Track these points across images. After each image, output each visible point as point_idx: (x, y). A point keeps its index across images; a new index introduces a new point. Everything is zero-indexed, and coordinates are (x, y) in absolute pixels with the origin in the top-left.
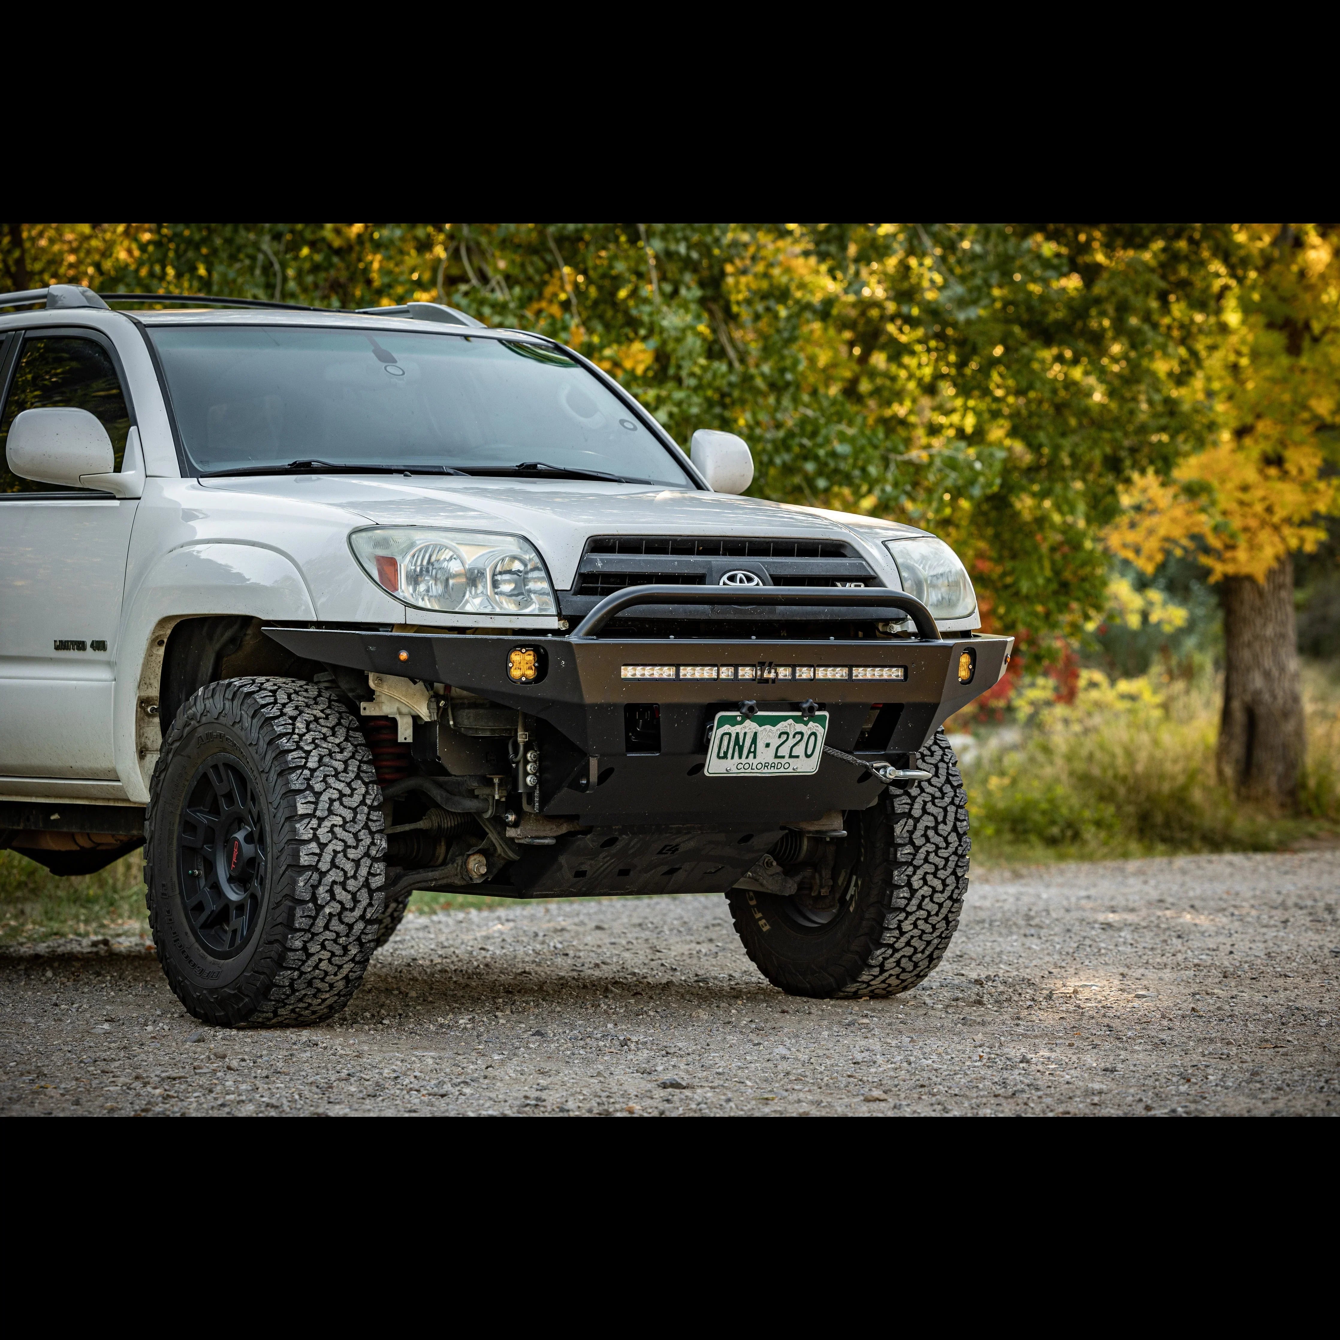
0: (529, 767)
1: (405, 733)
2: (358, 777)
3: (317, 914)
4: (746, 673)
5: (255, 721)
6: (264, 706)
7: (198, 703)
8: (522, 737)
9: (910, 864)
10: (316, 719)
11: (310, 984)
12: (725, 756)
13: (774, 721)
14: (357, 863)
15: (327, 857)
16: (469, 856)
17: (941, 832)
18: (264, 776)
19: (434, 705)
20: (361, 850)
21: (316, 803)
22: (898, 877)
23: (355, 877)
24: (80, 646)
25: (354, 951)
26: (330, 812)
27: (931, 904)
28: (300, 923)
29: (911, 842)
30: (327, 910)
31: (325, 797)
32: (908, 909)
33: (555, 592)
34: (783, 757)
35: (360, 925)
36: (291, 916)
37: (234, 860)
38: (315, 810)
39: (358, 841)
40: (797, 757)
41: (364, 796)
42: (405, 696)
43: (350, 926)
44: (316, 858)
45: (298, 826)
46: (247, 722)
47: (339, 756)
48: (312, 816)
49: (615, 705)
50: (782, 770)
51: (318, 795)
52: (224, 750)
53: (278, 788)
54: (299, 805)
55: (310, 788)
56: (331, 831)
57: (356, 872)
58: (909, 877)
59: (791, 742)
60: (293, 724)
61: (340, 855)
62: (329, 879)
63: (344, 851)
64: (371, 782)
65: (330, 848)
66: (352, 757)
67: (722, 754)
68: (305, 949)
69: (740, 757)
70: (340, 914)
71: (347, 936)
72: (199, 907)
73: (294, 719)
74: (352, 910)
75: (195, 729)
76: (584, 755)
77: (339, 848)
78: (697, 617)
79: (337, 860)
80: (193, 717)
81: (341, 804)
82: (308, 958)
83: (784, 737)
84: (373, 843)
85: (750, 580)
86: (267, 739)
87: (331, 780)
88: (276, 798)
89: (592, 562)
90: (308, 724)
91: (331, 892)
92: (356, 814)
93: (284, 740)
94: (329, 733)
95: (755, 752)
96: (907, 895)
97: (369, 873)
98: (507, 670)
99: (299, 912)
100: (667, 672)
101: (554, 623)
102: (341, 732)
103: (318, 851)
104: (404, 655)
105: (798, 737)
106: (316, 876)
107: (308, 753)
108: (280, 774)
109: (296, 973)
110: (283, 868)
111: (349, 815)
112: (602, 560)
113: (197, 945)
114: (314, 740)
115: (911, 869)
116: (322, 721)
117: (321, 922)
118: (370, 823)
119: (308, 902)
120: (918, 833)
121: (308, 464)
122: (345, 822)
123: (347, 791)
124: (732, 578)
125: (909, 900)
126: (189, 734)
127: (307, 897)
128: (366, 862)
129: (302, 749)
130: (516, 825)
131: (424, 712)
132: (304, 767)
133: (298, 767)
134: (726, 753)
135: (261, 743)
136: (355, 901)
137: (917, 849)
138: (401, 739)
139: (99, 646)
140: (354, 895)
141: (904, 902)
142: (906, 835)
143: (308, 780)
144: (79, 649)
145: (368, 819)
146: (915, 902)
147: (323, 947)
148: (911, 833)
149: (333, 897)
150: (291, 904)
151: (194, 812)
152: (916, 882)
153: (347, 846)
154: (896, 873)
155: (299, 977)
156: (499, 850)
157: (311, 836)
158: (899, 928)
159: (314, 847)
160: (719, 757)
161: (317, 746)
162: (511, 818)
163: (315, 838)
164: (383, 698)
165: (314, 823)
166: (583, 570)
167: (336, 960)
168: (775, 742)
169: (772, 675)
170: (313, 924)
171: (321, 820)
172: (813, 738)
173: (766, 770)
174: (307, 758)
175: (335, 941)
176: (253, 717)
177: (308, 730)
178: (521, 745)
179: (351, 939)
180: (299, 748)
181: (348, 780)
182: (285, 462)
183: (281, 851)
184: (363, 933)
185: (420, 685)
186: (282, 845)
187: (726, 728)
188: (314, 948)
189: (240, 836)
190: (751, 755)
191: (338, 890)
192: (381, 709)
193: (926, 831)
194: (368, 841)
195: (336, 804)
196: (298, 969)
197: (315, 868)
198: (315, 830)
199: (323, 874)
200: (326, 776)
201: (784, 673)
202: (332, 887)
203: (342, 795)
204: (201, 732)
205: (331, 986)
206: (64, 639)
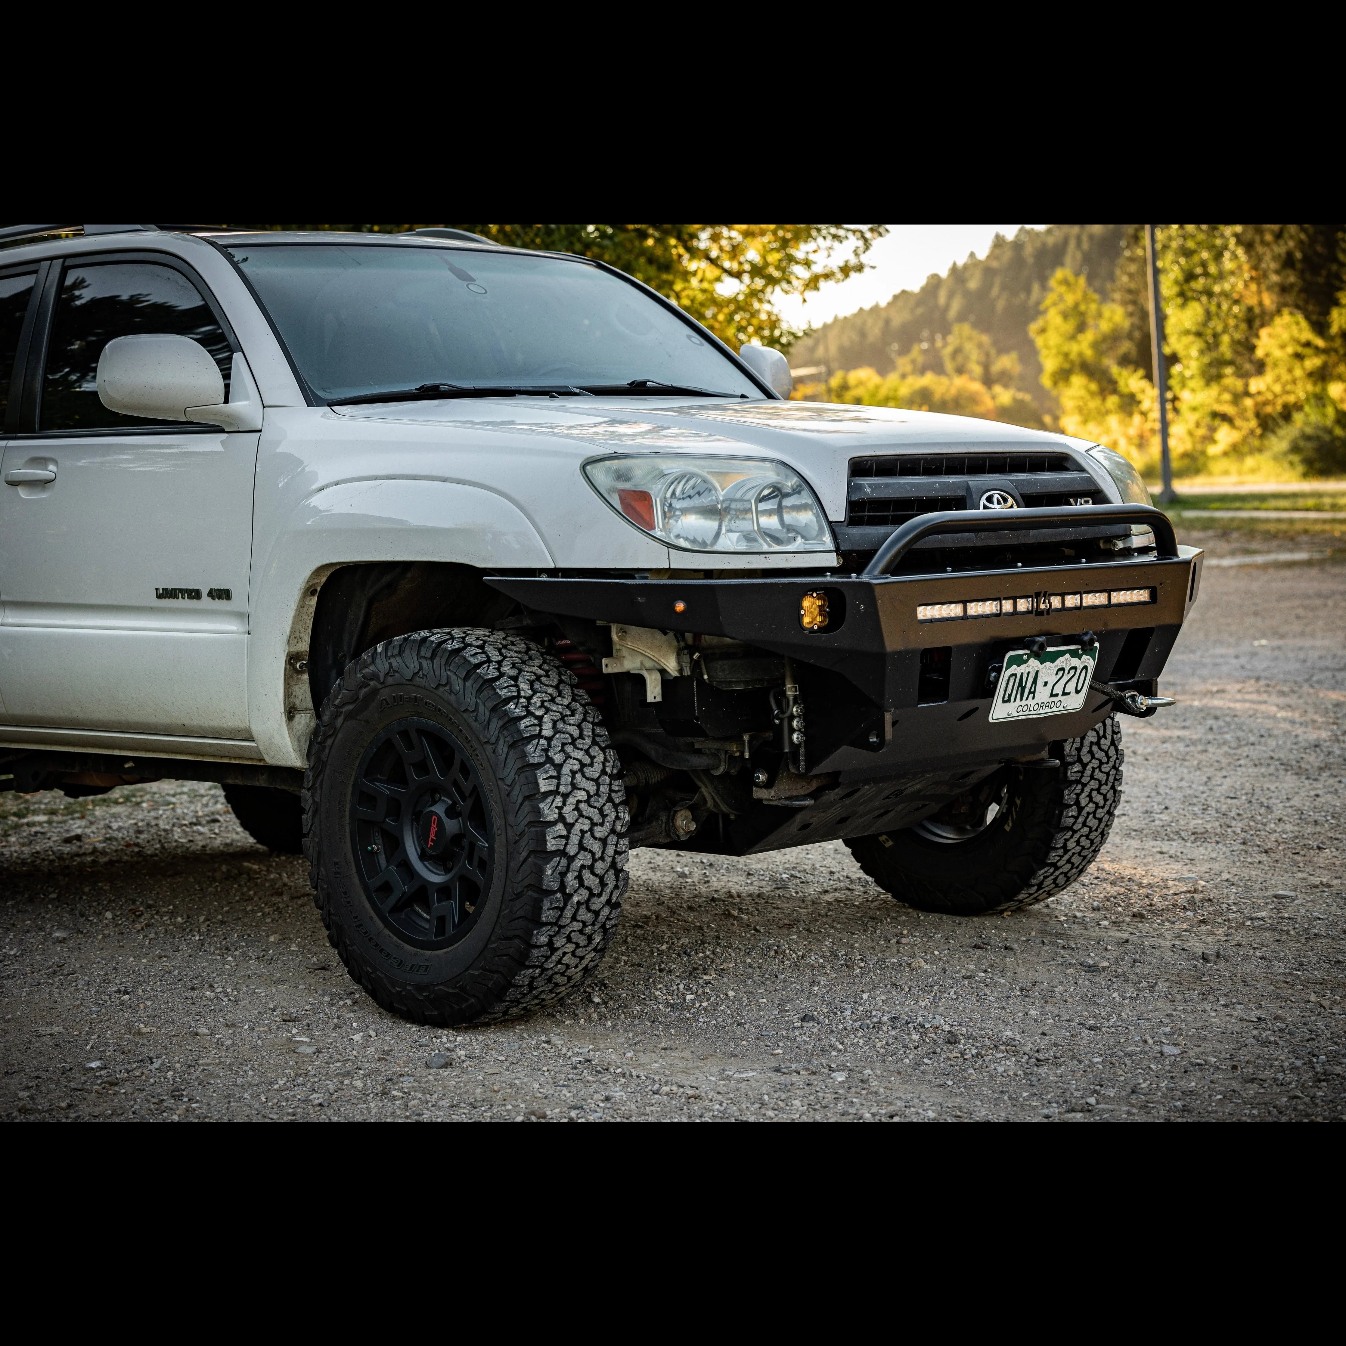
0: (795, 723)
1: (654, 693)
2: (594, 743)
3: (565, 904)
4: (1023, 605)
5: (469, 684)
6: (479, 665)
7: (378, 662)
8: (790, 691)
9: (1078, 782)
10: (538, 678)
11: (549, 980)
12: (1009, 701)
13: (1053, 657)
14: (604, 841)
15: (575, 839)
16: (676, 812)
17: (1103, 747)
18: (489, 748)
19: (686, 659)
21: (558, 777)
22: (1068, 796)
23: (602, 858)
24: (195, 594)
25: (597, 939)
26: (574, 786)
27: (1094, 820)
28: (547, 915)
29: (1080, 760)
30: (575, 899)
31: (566, 770)
32: (1075, 828)
33: (830, 523)
34: (1057, 695)
35: (607, 910)
36: (538, 910)
37: (432, 836)
38: (558, 785)
39: (604, 816)
40: (1069, 694)
41: (604, 764)
42: (651, 649)
43: (597, 913)
44: (564, 841)
45: (542, 805)
46: (457, 685)
47: (572, 720)
48: (556, 792)
49: (912, 652)
50: (1055, 709)
51: (559, 767)
52: (420, 715)
53: (510, 762)
54: (540, 781)
55: (549, 760)
56: (577, 808)
57: (603, 852)
58: (1078, 795)
59: (1066, 678)
60: (516, 686)
61: (588, 835)
62: (577, 863)
63: (591, 830)
64: (607, 747)
65: (577, 827)
66: (584, 720)
67: (1006, 698)
68: (550, 944)
69: (1021, 700)
70: (587, 902)
71: (593, 924)
72: (386, 888)
73: (515, 679)
74: (600, 895)
75: (375, 691)
76: (881, 710)
77: (586, 828)
78: (964, 545)
79: (585, 841)
80: (374, 676)
81: (584, 776)
82: (552, 954)
83: (1061, 673)
84: (617, 818)
85: (1005, 501)
86: (490, 705)
87: (569, 749)
88: (509, 773)
89: (859, 487)
90: (531, 683)
91: (579, 878)
92: (598, 785)
93: (512, 705)
94: (555, 694)
95: (1034, 693)
96: (1074, 814)
97: (616, 852)
98: (800, 618)
99: (546, 904)
100: (955, 610)
101: (832, 560)
102: (566, 690)
103: (565, 833)
104: (680, 606)
105: (1072, 672)
106: (564, 862)
107: (540, 718)
108: (512, 746)
109: (538, 971)
110: (524, 854)
111: (591, 787)
112: (869, 485)
113: (387, 932)
114: (543, 702)
115: (1079, 787)
116: (543, 679)
117: (568, 913)
118: (613, 795)
119: (555, 892)
120: (1085, 750)
121: (436, 387)
122: (589, 796)
123: (587, 760)
124: (990, 500)
125: (1076, 818)
126: (366, 697)
127: (555, 886)
128: (613, 839)
129: (532, 714)
130: (768, 785)
131: (671, 665)
132: (539, 736)
133: (533, 737)
134: (1010, 696)
135: (481, 708)
136: (603, 884)
137: (1084, 766)
138: (650, 699)
139: (222, 594)
140: (602, 878)
141: (1072, 820)
142: (1074, 753)
143: (546, 751)
144: (190, 597)
145: (611, 790)
146: (1081, 820)
147: (569, 939)
148: (1079, 750)
149: (581, 884)
150: (535, 895)
151: (372, 781)
152: (1084, 801)
153: (593, 824)
154: (1066, 792)
155: (540, 975)
156: (710, 804)
157: (556, 816)
158: (1065, 847)
159: (560, 828)
160: (1004, 701)
161: (548, 710)
162: (762, 777)
163: (562, 818)
164: (624, 652)
165: (559, 800)
166: (855, 498)
167: (580, 952)
168: (1052, 679)
169: (1046, 606)
170: (561, 916)
171: (565, 796)
172: (1084, 672)
173: (1041, 711)
174: (540, 725)
175: (581, 932)
176: (466, 679)
177: (535, 692)
178: (791, 699)
179: (596, 928)
180: (530, 714)
181: (586, 747)
182: (412, 387)
183: (522, 834)
184: (608, 919)
185: (671, 634)
186: (522, 827)
187: (1014, 669)
188: (559, 942)
189: (439, 809)
190: (1031, 696)
191: (586, 875)
192: (622, 664)
193: (1091, 747)
194: (613, 816)
195: (578, 776)
196: (540, 966)
197: (562, 853)
198: (560, 808)
199: (571, 859)
200: (563, 745)
201: (1056, 602)
202: (580, 872)
203: (583, 765)
204: (384, 694)
205: (570, 979)
206: (170, 586)
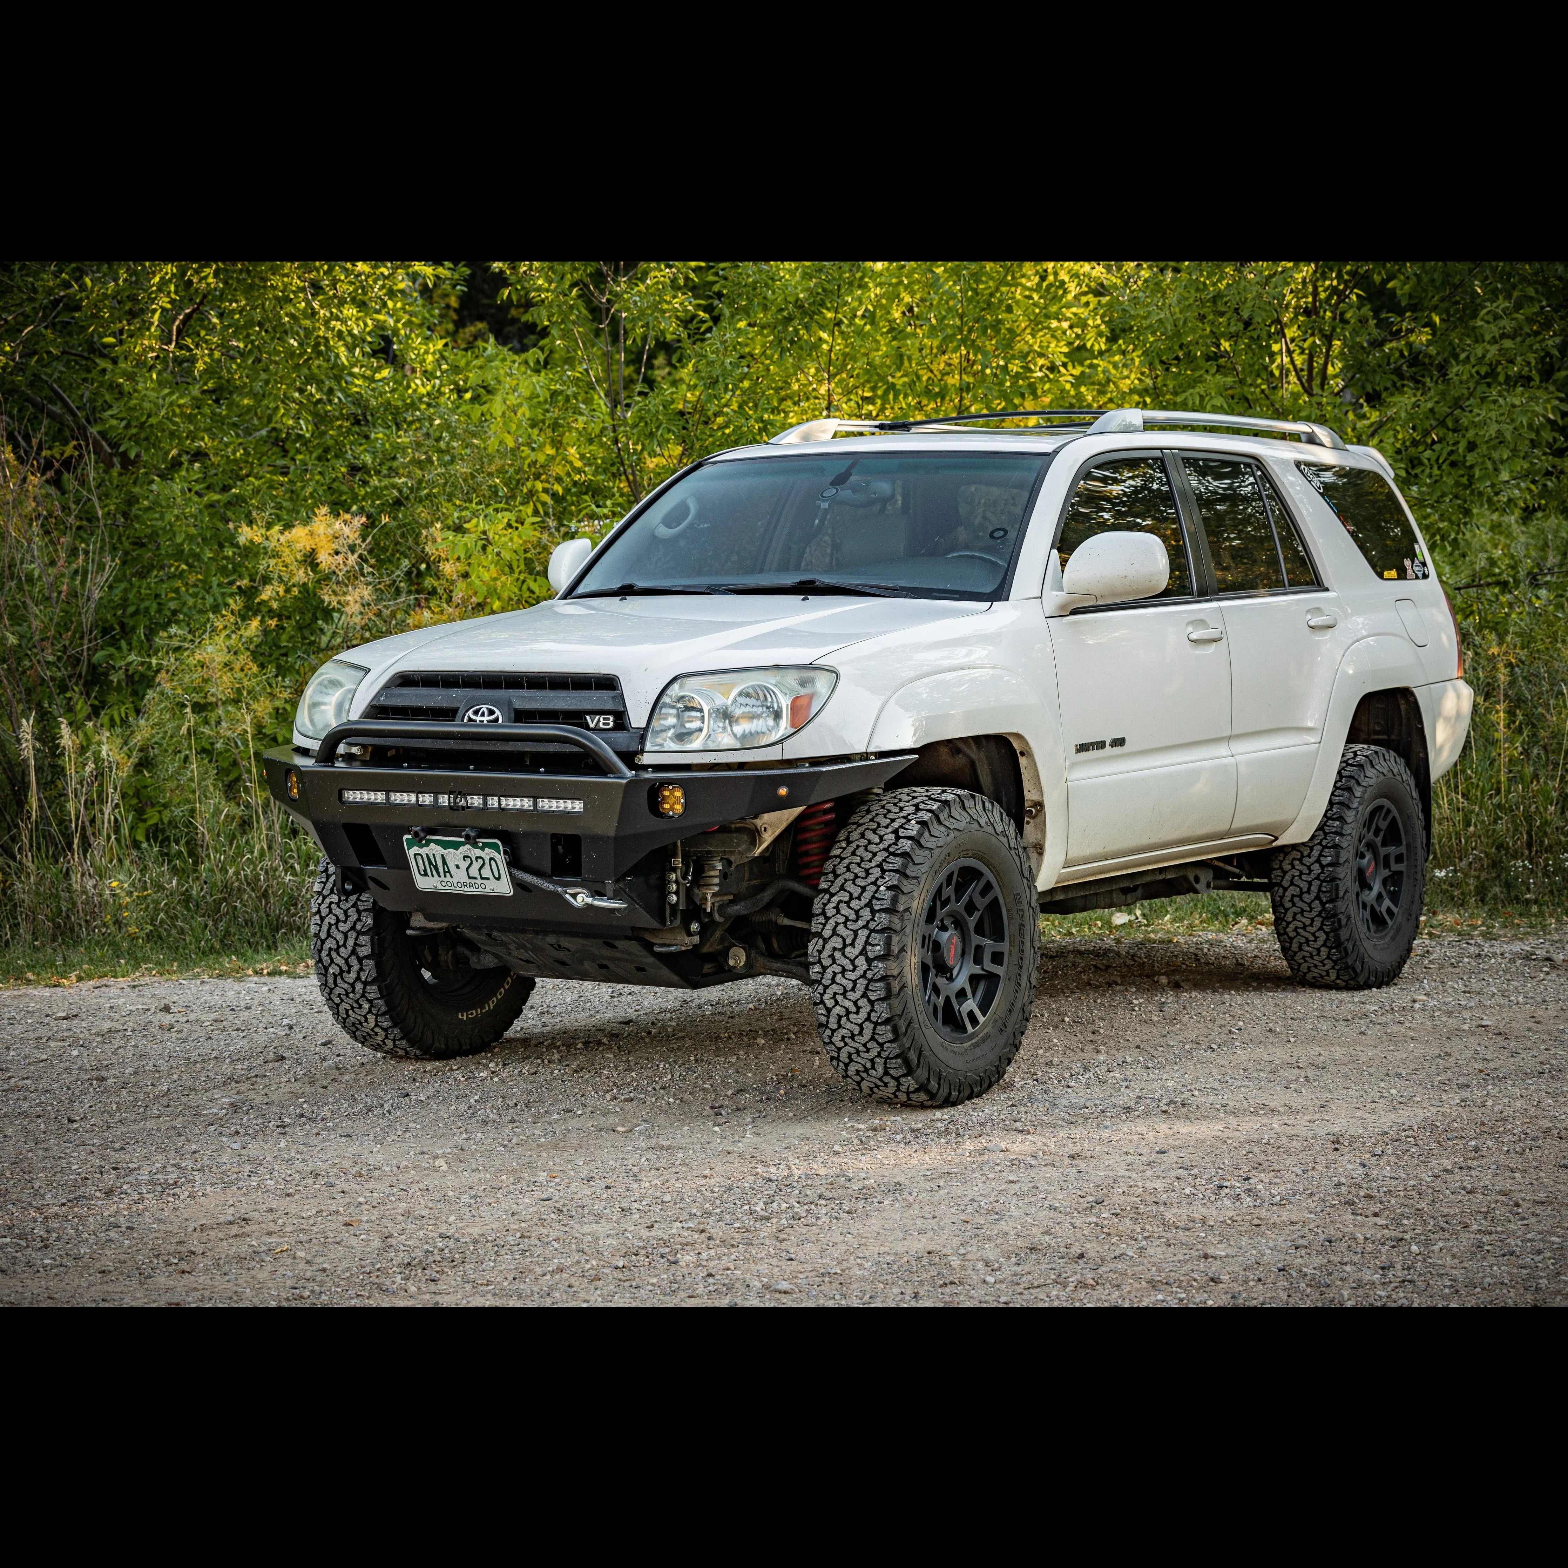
4: (444, 800)
9: (821, 982)
12: (426, 874)
13: (456, 846)
14: (346, 935)
20: (349, 924)
27: (851, 1024)
29: (820, 962)
34: (475, 878)
35: (360, 985)
39: (348, 916)
40: (488, 878)
43: (353, 986)
49: (334, 824)
50: (481, 890)
59: (476, 866)
61: (334, 927)
63: (337, 924)
67: (422, 872)
69: (439, 876)
77: (334, 922)
79: (332, 931)
83: (468, 860)
85: (491, 712)
95: (449, 872)
98: (288, 788)
100: (380, 797)
112: (387, 694)
124: (476, 713)
134: (425, 871)
160: (421, 875)
166: (376, 703)
168: (464, 865)
169: (463, 803)
172: (494, 862)
173: (467, 889)
187: (416, 850)
190: (448, 875)
201: (476, 801)
